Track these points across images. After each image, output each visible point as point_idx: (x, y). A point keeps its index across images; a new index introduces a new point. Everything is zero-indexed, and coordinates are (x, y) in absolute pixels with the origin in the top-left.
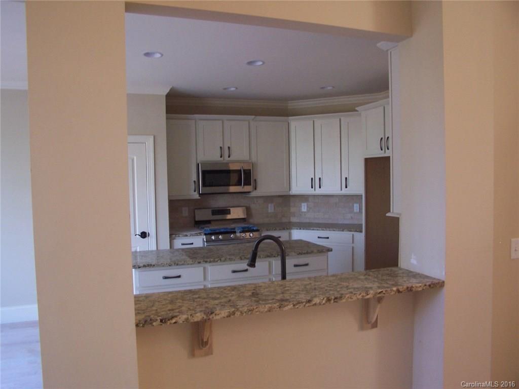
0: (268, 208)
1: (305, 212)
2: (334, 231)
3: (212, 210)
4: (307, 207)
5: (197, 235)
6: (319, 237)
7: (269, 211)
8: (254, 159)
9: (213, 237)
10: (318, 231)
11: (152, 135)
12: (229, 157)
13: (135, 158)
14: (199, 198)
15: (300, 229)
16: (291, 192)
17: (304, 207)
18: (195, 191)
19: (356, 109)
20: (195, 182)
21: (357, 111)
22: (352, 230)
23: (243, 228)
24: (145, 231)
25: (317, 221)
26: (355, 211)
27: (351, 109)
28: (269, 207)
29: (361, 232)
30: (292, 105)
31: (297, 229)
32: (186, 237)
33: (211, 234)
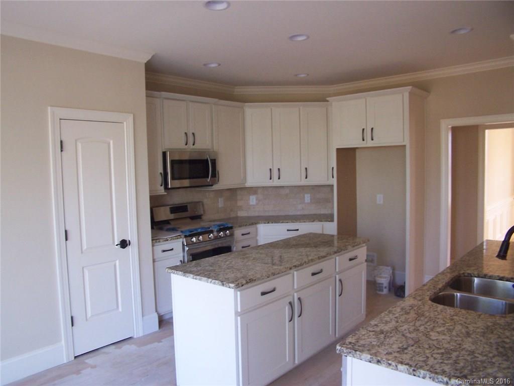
0: (218, 202)
1: (254, 205)
2: (305, 222)
3: (171, 208)
4: (256, 200)
5: (177, 238)
6: (288, 230)
7: (220, 206)
8: (215, 148)
9: (194, 239)
10: (288, 224)
11: (131, 113)
12: (194, 145)
13: (111, 142)
14: (166, 193)
15: (268, 223)
16: (246, 184)
17: (253, 200)
18: (161, 186)
19: (328, 99)
20: (161, 173)
21: (328, 101)
22: (323, 220)
23: (219, 226)
24: (125, 239)
25: (267, 214)
26: (306, 201)
27: (322, 99)
28: (220, 201)
29: (332, 221)
30: (239, 90)
31: (265, 223)
32: (167, 242)
33: (192, 236)
